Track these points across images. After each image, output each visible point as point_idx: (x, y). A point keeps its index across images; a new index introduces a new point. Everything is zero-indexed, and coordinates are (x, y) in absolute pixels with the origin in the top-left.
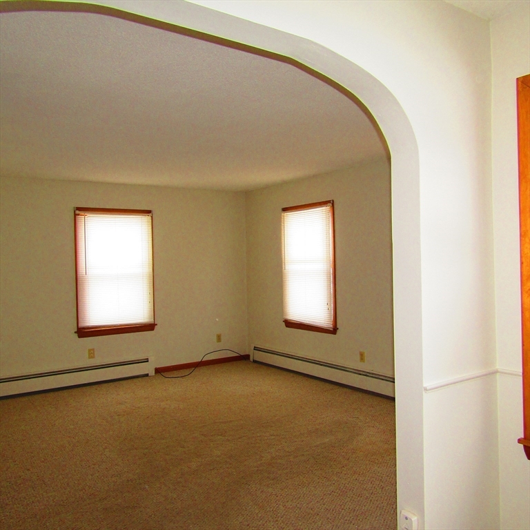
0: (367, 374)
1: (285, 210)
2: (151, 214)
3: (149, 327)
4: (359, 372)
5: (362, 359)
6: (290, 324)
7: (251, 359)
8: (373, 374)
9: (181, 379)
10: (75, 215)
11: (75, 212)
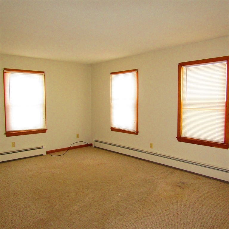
0: (153, 154)
1: (112, 73)
2: (44, 74)
3: (43, 131)
4: (150, 153)
5: (151, 147)
6: (113, 129)
7: (93, 146)
8: (157, 154)
9: (60, 156)
10: (4, 73)
11: (3, 71)
